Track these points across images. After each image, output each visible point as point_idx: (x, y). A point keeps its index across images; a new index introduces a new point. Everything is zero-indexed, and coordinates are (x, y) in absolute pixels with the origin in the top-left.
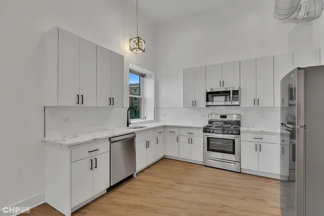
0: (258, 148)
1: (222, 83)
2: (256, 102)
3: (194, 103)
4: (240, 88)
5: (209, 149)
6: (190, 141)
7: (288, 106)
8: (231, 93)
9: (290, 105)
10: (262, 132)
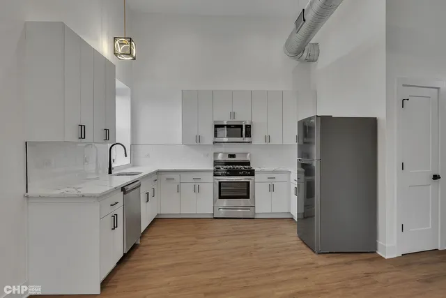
0: (271, 188)
1: (233, 114)
2: (268, 139)
3: (199, 139)
4: (251, 122)
5: (220, 197)
6: (197, 189)
7: (302, 143)
8: (244, 127)
9: (305, 143)
10: (274, 172)
